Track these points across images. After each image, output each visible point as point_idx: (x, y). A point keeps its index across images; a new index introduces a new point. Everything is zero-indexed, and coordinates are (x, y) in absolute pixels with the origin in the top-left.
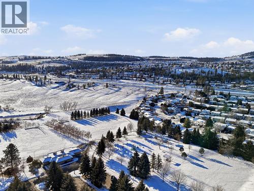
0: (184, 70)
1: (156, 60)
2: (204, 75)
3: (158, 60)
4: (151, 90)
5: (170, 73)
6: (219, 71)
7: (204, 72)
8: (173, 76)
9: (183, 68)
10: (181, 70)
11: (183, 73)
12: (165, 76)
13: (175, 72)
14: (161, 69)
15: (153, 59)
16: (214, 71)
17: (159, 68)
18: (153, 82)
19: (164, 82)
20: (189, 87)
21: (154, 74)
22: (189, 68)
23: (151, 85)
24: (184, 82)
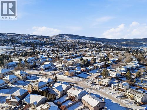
0: (26, 41)
1: (12, 36)
2: (35, 43)
3: (14, 36)
4: (10, 49)
5: (19, 42)
6: (41, 42)
7: (35, 42)
8: (21, 43)
9: (26, 40)
10: (25, 41)
11: (26, 42)
12: (17, 43)
13: (22, 42)
14: (14, 40)
15: (10, 35)
16: (39, 41)
17: (13, 40)
18: (10, 46)
19: (16, 46)
20: (28, 48)
21: (10, 42)
22: (29, 40)
23: (10, 47)
24: (26, 46)
